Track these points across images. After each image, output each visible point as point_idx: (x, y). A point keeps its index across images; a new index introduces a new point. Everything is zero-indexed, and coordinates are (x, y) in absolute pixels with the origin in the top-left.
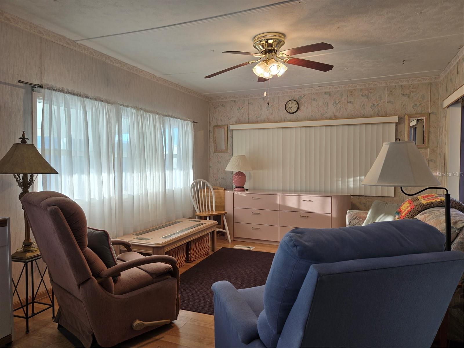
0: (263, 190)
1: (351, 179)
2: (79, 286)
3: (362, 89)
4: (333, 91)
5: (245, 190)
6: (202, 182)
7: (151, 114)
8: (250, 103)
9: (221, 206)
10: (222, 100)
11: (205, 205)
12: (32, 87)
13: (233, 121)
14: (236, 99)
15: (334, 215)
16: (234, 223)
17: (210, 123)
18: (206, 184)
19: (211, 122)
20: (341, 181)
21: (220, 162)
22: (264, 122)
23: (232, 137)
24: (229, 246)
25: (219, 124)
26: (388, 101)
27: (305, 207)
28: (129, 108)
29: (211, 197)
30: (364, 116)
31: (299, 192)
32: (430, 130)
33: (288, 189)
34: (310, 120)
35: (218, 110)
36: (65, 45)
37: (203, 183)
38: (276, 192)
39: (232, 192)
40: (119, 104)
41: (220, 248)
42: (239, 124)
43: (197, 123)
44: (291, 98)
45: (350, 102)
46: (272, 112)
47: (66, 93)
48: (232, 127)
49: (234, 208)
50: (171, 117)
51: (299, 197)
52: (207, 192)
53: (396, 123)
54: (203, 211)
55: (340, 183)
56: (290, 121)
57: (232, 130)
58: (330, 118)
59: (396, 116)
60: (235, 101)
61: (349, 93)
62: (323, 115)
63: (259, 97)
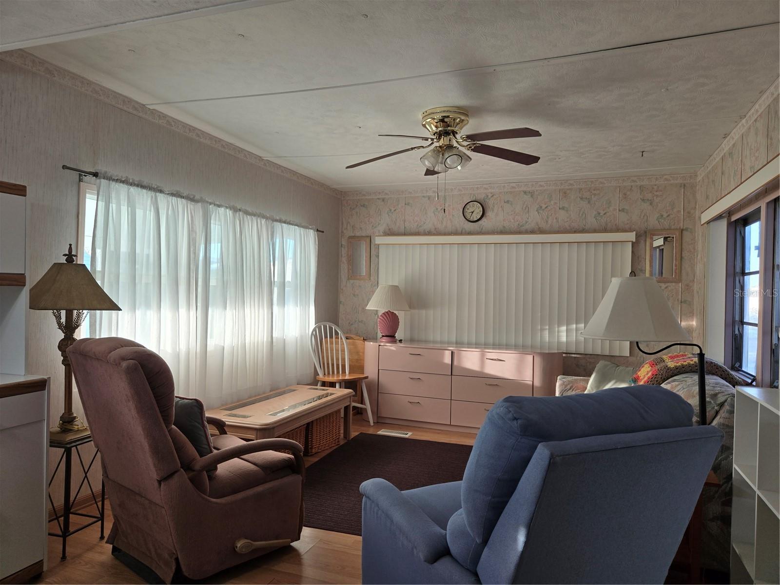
0: (426, 341)
1: (564, 328)
2: (160, 482)
3: (581, 189)
4: (537, 191)
5: (398, 341)
6: (329, 327)
7: (254, 218)
8: (408, 204)
9: (358, 366)
10: (363, 197)
11: (333, 365)
12: (80, 175)
13: (379, 231)
14: (386, 196)
15: (537, 383)
16: (379, 394)
17: (342, 232)
18: (335, 330)
19: (345, 232)
20: (548, 331)
21: (358, 295)
22: (429, 233)
23: (378, 256)
24: (371, 431)
25: (358, 234)
26: (621, 209)
27: (492, 369)
28: (223, 209)
29: (343, 351)
30: (583, 230)
32: (683, 255)
33: (466, 340)
34: (502, 233)
35: (357, 213)
36: (131, 110)
37: (331, 329)
38: (447, 345)
39: (377, 344)
40: (207, 202)
41: (357, 434)
42: (389, 235)
43: (323, 232)
44: (472, 197)
45: (563, 208)
46: (443, 219)
47: (131, 185)
48: (378, 240)
49: (379, 370)
50: (285, 222)
51: (483, 353)
52: (337, 343)
53: (633, 244)
54: (329, 373)
55: (546, 333)
56: (470, 233)
57: (378, 245)
58: (532, 232)
59: (633, 232)
60: (383, 200)
61: (561, 194)
62: (521, 226)
63: (422, 195)
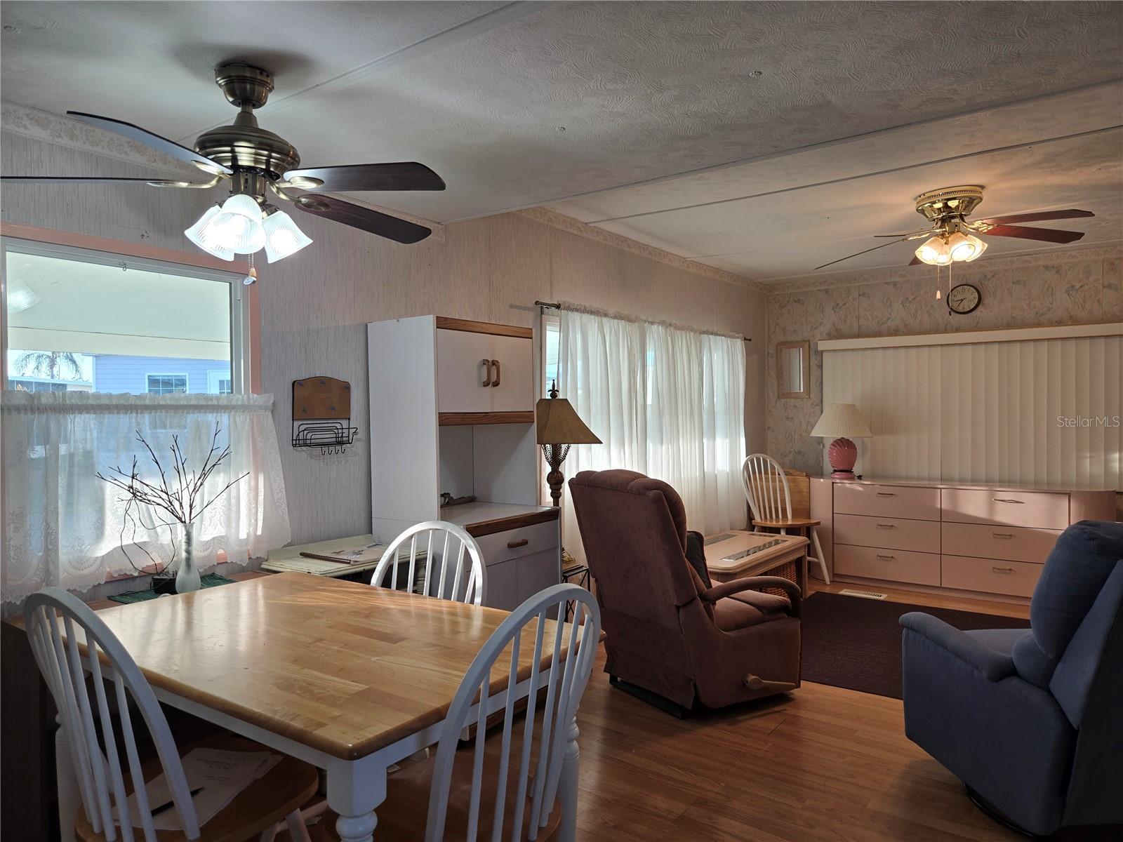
0: (895, 478)
1: (1115, 456)
2: (678, 608)
4: (1065, 264)
5: (856, 478)
6: (763, 459)
7: (683, 333)
8: (864, 295)
9: (803, 509)
10: (797, 291)
11: (770, 508)
12: (542, 308)
13: (821, 333)
14: (831, 287)
16: (835, 545)
17: (769, 337)
18: (771, 464)
19: (772, 336)
20: (1088, 460)
21: (792, 418)
22: (895, 333)
23: (821, 367)
24: (828, 590)
25: (790, 338)
28: (656, 326)
29: (782, 491)
33: (957, 476)
34: (1009, 326)
35: (789, 311)
37: (765, 462)
38: (932, 482)
39: (829, 482)
40: (643, 320)
41: (813, 592)
43: (750, 340)
44: (961, 280)
45: (1109, 286)
46: (916, 312)
47: (583, 312)
48: (822, 346)
49: (833, 513)
50: (712, 334)
51: (992, 492)
52: (774, 480)
54: (771, 517)
55: (1086, 462)
56: (958, 330)
57: (822, 352)
58: (1060, 323)
60: (827, 291)
61: (1106, 267)
62: (1041, 315)
63: (884, 281)
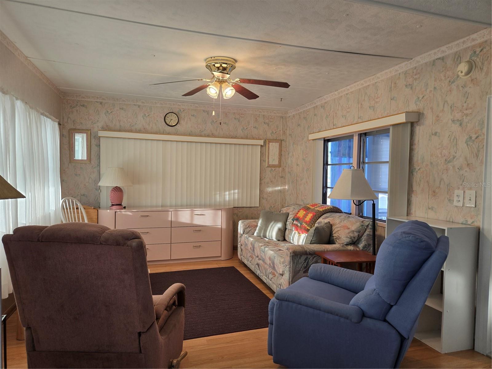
1: (227, 193)
3: (234, 113)
6: (71, 200)
8: (122, 109)
10: (83, 99)
13: (98, 127)
14: (103, 101)
15: (224, 226)
18: (76, 203)
22: (139, 131)
23: (99, 146)
25: (78, 127)
26: (254, 127)
27: (198, 221)
30: (236, 137)
31: (191, 206)
34: (190, 135)
35: (77, 111)
39: (112, 211)
42: (106, 130)
43: (60, 125)
44: (170, 110)
45: (225, 123)
46: (150, 122)
48: (101, 134)
51: (192, 211)
53: (261, 146)
55: (218, 196)
56: (169, 134)
57: (100, 137)
58: (208, 136)
59: (262, 140)
60: (101, 103)
61: (224, 114)
62: (202, 132)
63: (133, 104)
